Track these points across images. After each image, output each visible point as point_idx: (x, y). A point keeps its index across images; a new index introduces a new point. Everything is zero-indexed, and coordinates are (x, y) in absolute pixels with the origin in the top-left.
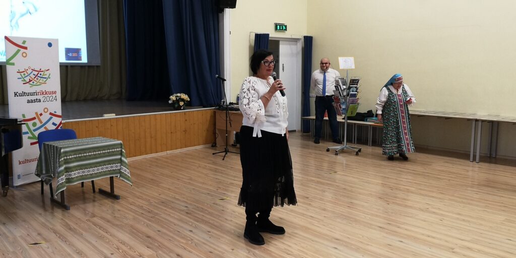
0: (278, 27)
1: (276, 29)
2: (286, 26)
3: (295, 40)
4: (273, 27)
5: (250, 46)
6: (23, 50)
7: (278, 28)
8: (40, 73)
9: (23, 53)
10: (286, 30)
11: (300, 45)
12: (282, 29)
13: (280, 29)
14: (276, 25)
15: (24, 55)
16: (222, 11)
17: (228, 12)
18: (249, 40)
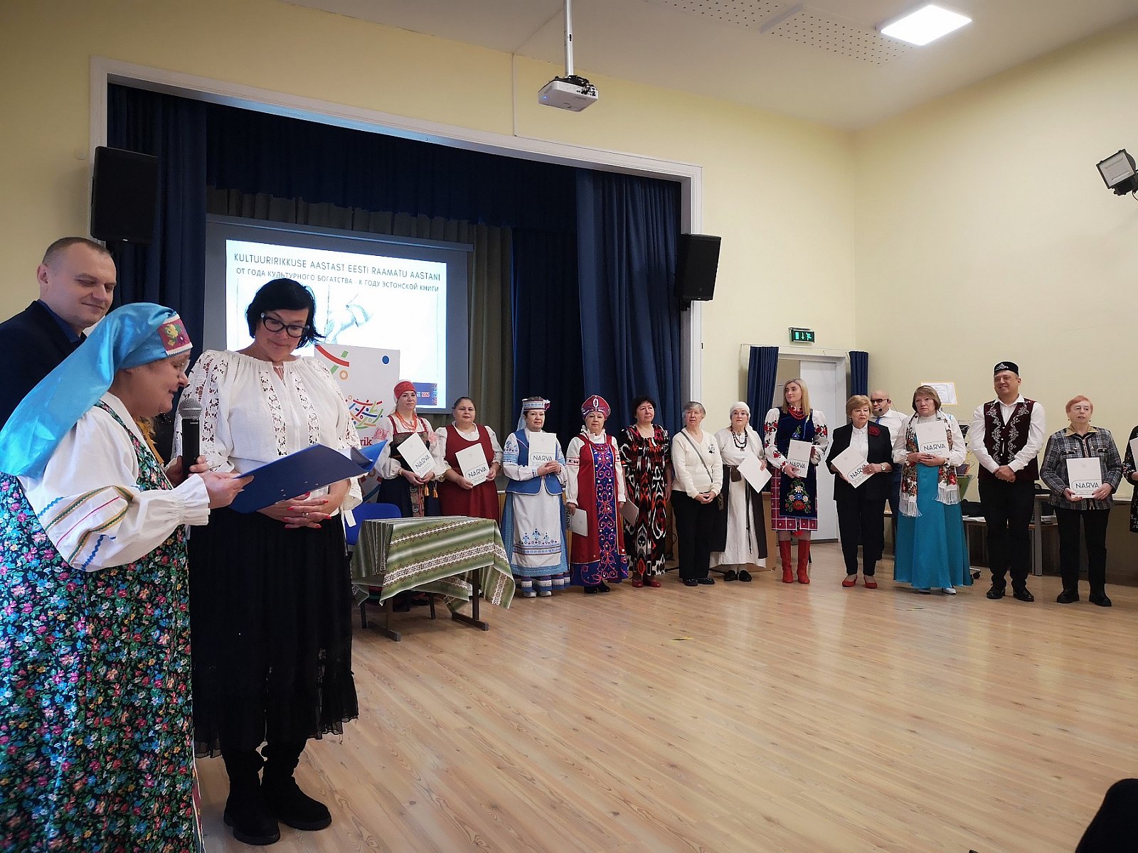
0: (797, 334)
1: (793, 338)
2: (812, 334)
3: (834, 361)
4: (788, 335)
5: (741, 371)
6: (341, 367)
7: (797, 337)
8: (367, 407)
9: (341, 372)
10: (812, 340)
11: (844, 369)
12: (805, 339)
13: (800, 339)
14: (793, 332)
15: (344, 375)
16: (687, 306)
17: (698, 306)
18: (740, 360)
